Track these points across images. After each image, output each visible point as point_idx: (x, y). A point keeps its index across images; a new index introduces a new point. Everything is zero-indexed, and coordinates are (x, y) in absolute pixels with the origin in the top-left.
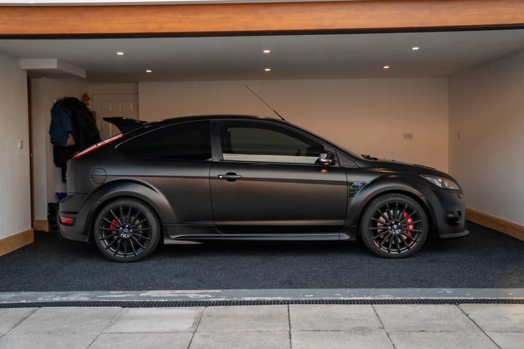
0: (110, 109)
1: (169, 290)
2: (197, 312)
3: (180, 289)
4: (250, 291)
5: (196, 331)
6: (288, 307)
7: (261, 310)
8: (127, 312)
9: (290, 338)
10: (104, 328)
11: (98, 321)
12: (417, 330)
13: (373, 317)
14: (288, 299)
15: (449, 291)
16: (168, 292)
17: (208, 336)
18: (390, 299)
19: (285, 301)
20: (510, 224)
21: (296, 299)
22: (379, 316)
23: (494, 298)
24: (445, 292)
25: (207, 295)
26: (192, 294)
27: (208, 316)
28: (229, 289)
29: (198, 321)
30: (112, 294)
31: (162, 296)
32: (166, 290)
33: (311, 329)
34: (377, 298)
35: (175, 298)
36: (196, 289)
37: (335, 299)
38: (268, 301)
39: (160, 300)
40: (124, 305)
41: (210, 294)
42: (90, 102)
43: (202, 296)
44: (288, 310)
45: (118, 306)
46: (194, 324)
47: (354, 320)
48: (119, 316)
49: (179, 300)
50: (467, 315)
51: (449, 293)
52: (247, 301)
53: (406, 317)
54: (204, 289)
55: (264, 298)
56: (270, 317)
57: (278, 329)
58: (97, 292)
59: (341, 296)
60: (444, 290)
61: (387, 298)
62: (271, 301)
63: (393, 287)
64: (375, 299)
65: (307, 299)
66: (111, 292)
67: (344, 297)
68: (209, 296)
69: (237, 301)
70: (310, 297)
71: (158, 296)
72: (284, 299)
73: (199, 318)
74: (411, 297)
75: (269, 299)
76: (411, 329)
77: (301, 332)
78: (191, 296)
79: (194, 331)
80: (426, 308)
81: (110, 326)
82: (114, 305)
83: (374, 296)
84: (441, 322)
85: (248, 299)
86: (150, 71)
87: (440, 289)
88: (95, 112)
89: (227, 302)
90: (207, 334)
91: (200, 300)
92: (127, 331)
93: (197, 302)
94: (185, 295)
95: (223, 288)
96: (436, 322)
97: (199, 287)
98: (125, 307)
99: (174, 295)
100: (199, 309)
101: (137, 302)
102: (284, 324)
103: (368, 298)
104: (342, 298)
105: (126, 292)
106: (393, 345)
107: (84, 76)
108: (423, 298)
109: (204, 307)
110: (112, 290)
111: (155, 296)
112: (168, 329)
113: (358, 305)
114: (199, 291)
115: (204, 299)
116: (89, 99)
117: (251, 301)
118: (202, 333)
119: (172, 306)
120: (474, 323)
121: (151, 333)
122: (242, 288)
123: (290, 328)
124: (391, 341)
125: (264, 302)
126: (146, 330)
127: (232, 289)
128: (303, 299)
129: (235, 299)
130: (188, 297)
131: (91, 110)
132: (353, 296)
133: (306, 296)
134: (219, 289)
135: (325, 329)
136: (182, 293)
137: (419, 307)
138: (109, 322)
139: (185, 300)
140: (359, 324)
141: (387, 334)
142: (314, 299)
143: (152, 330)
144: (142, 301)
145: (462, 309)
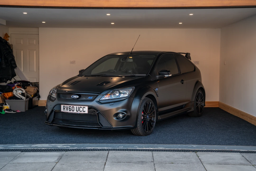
0: (22, 43)
1: (48, 144)
2: (61, 154)
3: (54, 143)
4: (91, 145)
5: (58, 162)
6: (109, 152)
7: (94, 153)
8: (24, 154)
9: (105, 165)
10: (10, 161)
11: (7, 158)
12: (170, 163)
13: (150, 157)
14: (110, 148)
15: (194, 146)
16: (48, 145)
17: (64, 164)
18: (163, 149)
19: (108, 149)
20: (245, 114)
21: (114, 148)
22: (154, 156)
23: (217, 150)
24: (192, 147)
25: (67, 146)
26: (60, 146)
27: (66, 155)
28: (80, 143)
29: (60, 158)
30: (16, 146)
31: (44, 146)
32: (46, 144)
33: (116, 162)
34: (156, 149)
35: (50, 147)
36: (63, 143)
37: (134, 148)
38: (99, 149)
39: (42, 149)
40: (22, 151)
41: (70, 146)
42: (9, 39)
43: (65, 147)
44: (108, 153)
45: (19, 151)
46: (58, 159)
47: (140, 158)
48: (19, 156)
49: (52, 149)
50: (198, 157)
51: (195, 147)
52: (88, 149)
53: (167, 157)
54: (67, 144)
55: (97, 148)
56: (97, 157)
57: (100, 161)
58: (9, 145)
59: (138, 147)
60: (193, 145)
61: (161, 149)
62: (101, 149)
63: (167, 144)
64: (155, 149)
65: (120, 148)
66: (16, 145)
67: (139, 147)
68: (69, 147)
69: (83, 149)
70: (122, 148)
71: (41, 147)
72: (108, 148)
73: (61, 157)
74: (174, 148)
75: (100, 148)
76: (167, 162)
77: (111, 163)
78: (59, 147)
79: (57, 162)
80: (179, 153)
81: (13, 160)
82: (17, 151)
83: (154, 148)
84: (184, 160)
85: (89, 148)
86: (45, 22)
87: (190, 145)
88: (12, 45)
89: (78, 149)
90: (63, 163)
91: (63, 148)
92: (22, 162)
93: (62, 149)
94: (56, 146)
95: (77, 143)
96: (181, 159)
97: (64, 143)
98: (23, 152)
99: (50, 146)
100: (62, 153)
101: (29, 149)
102: (104, 159)
103: (151, 149)
104: (138, 148)
105: (24, 144)
106: (155, 169)
107: (5, 24)
108: (180, 149)
109: (65, 152)
110: (17, 144)
111: (40, 146)
112: (44, 161)
113: (145, 152)
114: (64, 145)
115: (65, 148)
116: (9, 37)
117: (90, 149)
118: (61, 163)
119: (48, 151)
120: (200, 160)
121: (35, 163)
122: (87, 143)
123: (106, 161)
124: (155, 167)
125: (97, 149)
126: (32, 162)
127: (82, 143)
128: (118, 148)
129: (82, 148)
130: (57, 147)
131: (10, 43)
132: (144, 148)
133: (120, 147)
134: (75, 143)
135: (124, 162)
136: (55, 145)
137: (175, 153)
138: (13, 158)
139: (55, 148)
140: (142, 160)
141: (154, 164)
142: (123, 148)
143: (36, 161)
144: (33, 149)
145: (197, 154)
